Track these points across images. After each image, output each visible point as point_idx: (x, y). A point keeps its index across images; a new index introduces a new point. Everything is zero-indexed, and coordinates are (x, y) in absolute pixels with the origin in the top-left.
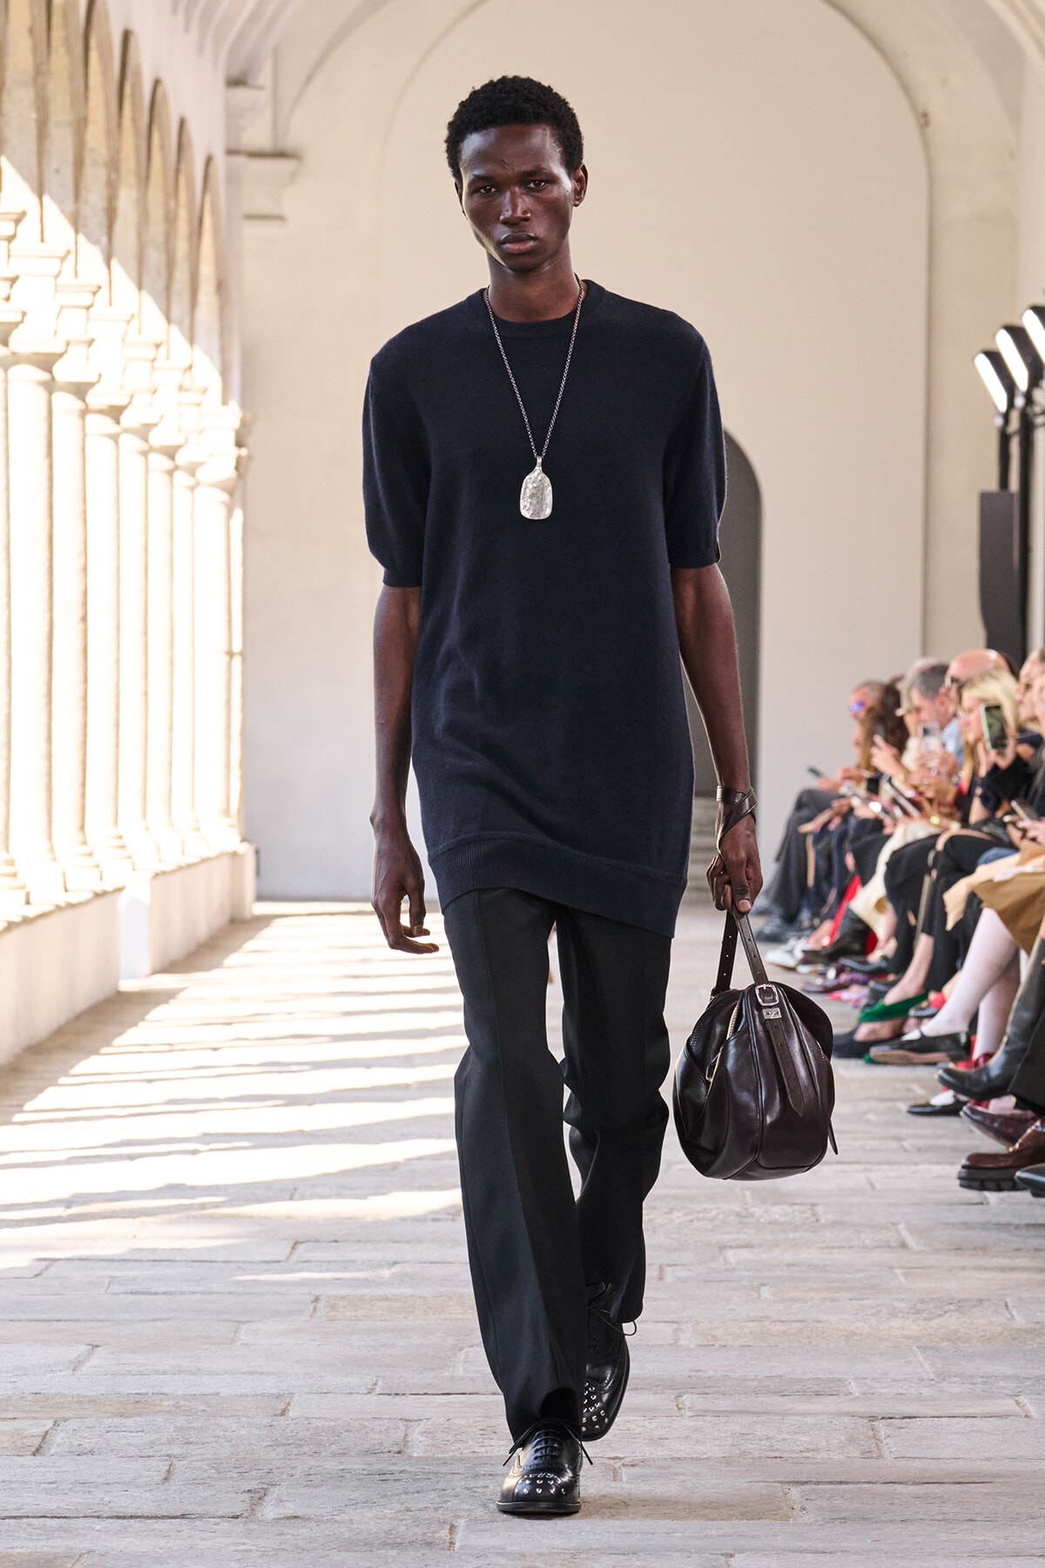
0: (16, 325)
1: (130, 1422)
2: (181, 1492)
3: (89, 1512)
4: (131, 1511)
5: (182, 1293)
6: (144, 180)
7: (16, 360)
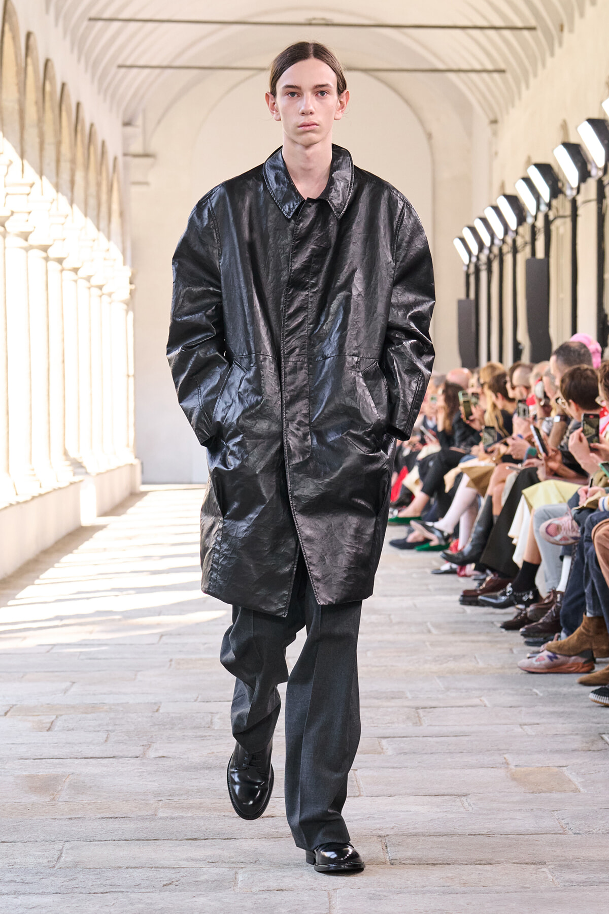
0: (31, 232)
1: (89, 716)
2: (113, 746)
3: (72, 756)
4: (91, 755)
5: (112, 659)
6: (87, 167)
7: (31, 247)
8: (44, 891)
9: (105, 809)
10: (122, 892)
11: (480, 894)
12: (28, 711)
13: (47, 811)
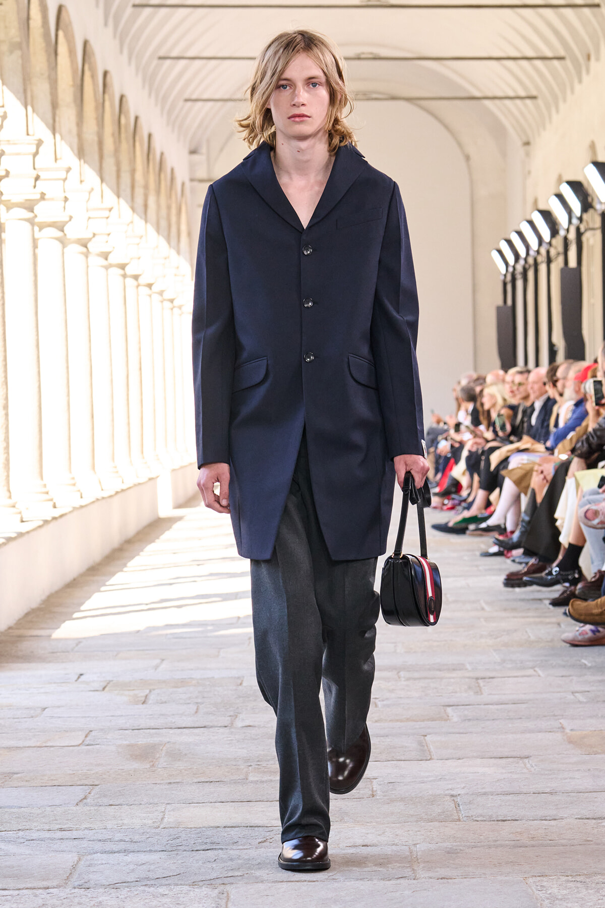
0: (110, 252)
1: (180, 690)
2: (203, 717)
3: (167, 727)
4: (184, 726)
6: (158, 192)
7: (111, 266)
8: (151, 849)
9: (201, 774)
10: (222, 849)
11: (547, 847)
12: (123, 686)
13: (148, 777)
